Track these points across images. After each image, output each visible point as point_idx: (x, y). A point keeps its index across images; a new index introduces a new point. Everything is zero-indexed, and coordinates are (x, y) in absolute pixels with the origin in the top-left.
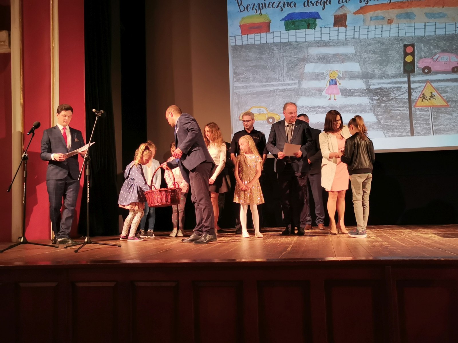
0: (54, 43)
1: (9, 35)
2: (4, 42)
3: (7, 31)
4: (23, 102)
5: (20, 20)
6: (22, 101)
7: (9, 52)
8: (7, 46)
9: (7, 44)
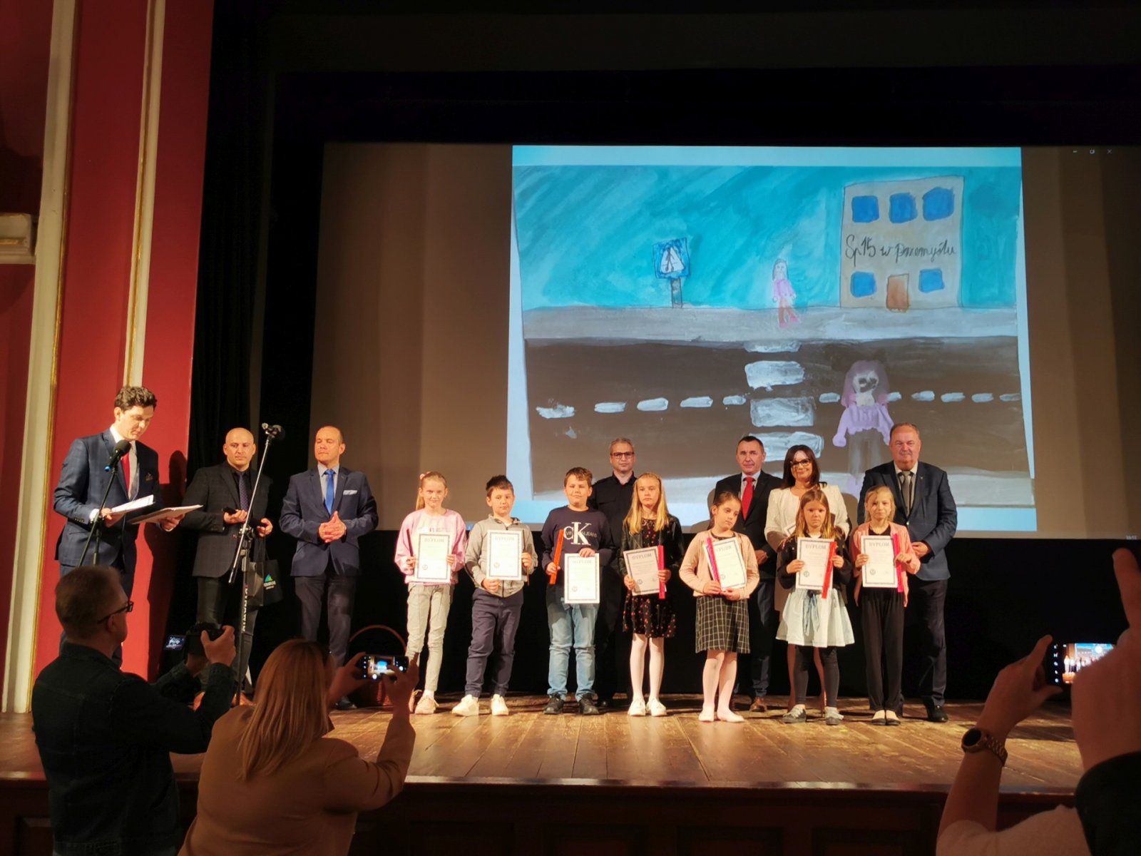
0: (141, 253)
1: (35, 225)
2: (21, 240)
3: (29, 216)
4: (55, 382)
5: (64, 195)
6: (54, 379)
7: (31, 263)
8: (27, 250)
9: (27, 244)
